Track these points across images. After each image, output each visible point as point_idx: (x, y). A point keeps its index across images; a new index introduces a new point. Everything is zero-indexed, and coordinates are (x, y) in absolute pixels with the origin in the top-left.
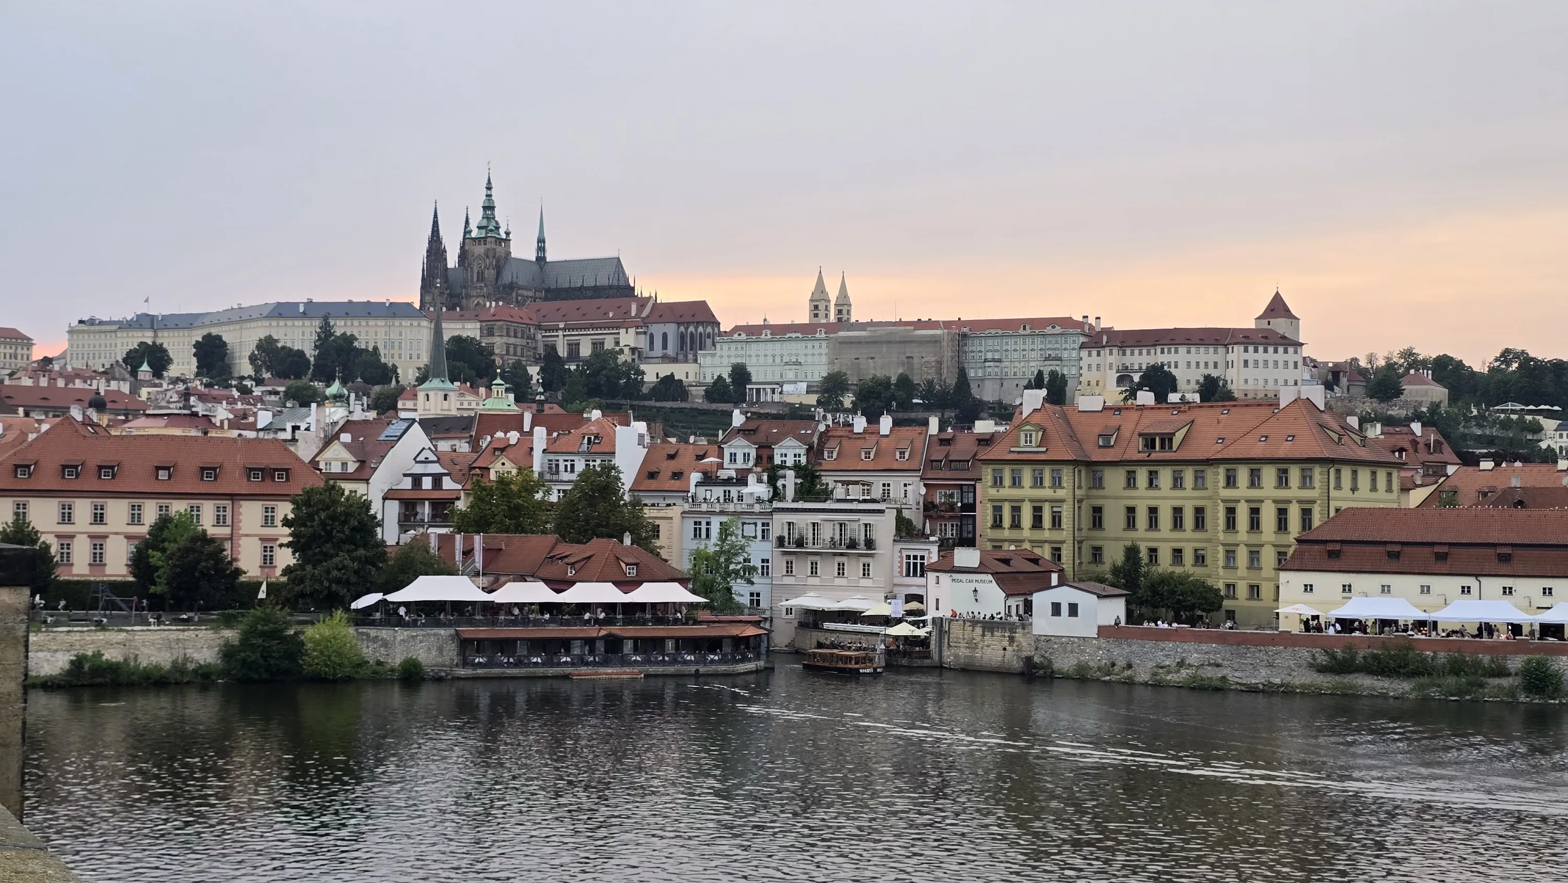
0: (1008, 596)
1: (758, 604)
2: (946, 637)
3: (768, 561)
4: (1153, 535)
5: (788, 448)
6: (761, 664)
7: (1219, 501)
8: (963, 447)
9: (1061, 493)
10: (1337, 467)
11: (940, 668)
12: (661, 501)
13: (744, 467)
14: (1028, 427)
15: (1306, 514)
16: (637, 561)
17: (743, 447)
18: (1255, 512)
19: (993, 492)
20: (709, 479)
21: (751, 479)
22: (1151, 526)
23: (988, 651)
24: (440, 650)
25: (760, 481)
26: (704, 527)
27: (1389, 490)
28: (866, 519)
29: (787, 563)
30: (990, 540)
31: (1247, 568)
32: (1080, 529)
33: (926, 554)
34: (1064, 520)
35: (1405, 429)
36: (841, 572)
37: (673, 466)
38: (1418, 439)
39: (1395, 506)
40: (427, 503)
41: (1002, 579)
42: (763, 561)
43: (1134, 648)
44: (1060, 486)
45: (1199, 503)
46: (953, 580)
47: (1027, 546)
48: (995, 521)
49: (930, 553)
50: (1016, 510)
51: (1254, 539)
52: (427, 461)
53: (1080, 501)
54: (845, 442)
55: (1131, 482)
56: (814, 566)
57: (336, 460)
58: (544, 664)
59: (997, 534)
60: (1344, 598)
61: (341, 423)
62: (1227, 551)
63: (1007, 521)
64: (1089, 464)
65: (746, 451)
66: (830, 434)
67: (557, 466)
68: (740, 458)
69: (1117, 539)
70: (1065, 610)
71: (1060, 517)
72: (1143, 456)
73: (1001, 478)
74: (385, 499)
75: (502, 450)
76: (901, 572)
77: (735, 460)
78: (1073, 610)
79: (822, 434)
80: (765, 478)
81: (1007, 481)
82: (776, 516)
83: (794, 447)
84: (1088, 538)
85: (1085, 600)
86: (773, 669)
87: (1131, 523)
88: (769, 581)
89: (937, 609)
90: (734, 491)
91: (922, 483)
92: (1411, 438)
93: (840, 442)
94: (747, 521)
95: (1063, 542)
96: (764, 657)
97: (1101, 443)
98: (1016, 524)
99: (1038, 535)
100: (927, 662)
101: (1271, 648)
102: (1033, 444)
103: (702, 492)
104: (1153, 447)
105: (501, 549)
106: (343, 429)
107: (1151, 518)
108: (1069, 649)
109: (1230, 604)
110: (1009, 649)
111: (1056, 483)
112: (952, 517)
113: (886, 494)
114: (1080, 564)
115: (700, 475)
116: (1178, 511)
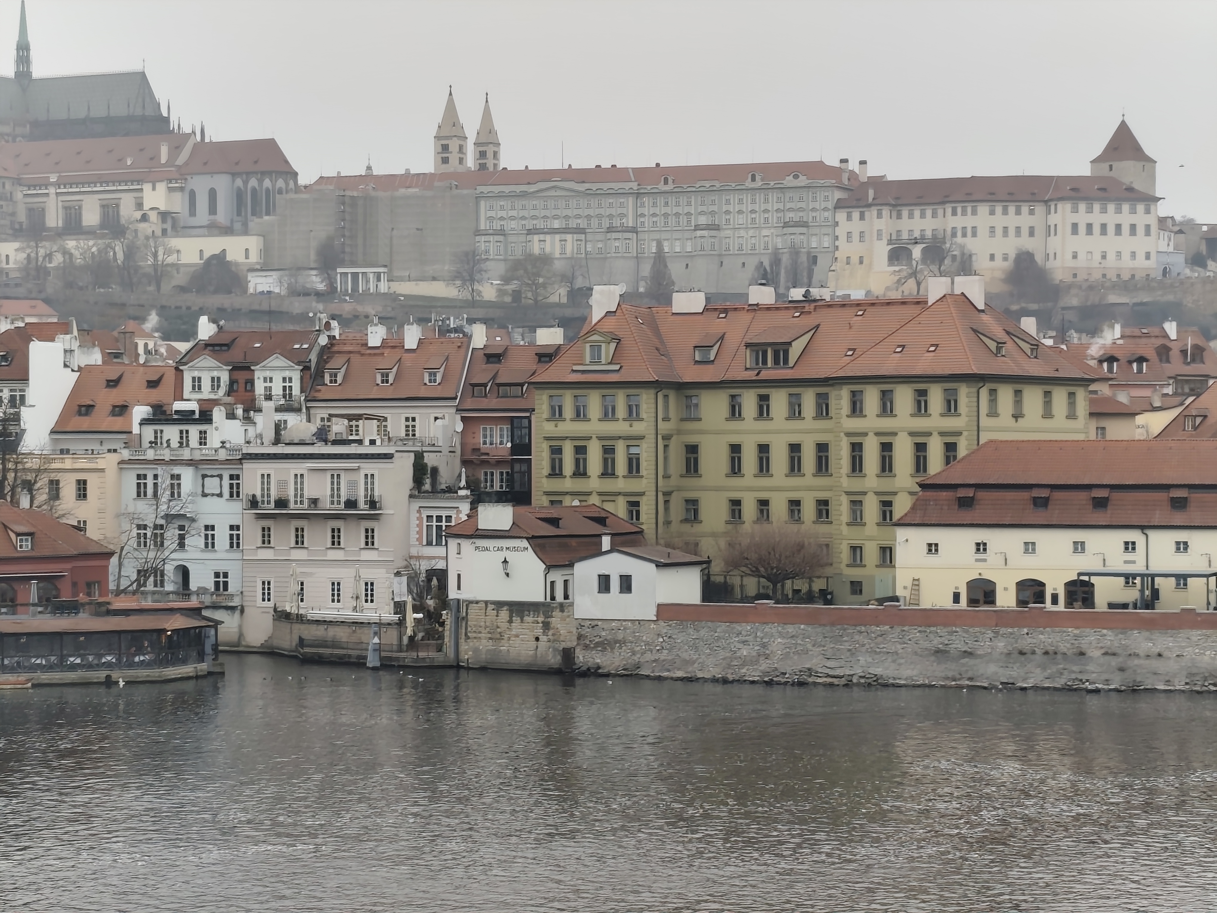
0: (549, 568)
1: (226, 588)
2: (464, 625)
3: (238, 528)
4: (764, 482)
5: (274, 368)
6: (203, 667)
7: (842, 434)
9: (638, 428)
10: (993, 386)
11: (457, 667)
12: (96, 447)
13: (212, 396)
14: (595, 337)
15: (950, 448)
16: (31, 530)
17: (210, 369)
18: (886, 447)
19: (550, 428)
20: (159, 415)
21: (218, 414)
22: (761, 470)
23: (516, 642)
25: (231, 415)
26: (150, 481)
27: (1071, 416)
28: (368, 467)
29: (263, 529)
30: (547, 494)
31: (878, 524)
32: (666, 477)
33: (453, 513)
34: (643, 465)
35: (1155, 331)
36: (336, 541)
37: (115, 396)
38: (1170, 345)
39: (1081, 437)
41: (541, 547)
42: (232, 528)
43: (703, 632)
44: (638, 417)
45: (823, 438)
46: (477, 548)
47: (594, 500)
48: (553, 468)
49: (459, 512)
50: (581, 451)
51: (886, 485)
53: (666, 438)
54: (355, 358)
55: (735, 412)
56: (299, 534)
59: (556, 484)
60: (977, 560)
62: (853, 502)
63: (568, 466)
64: (680, 387)
65: (215, 374)
66: (336, 349)
68: (206, 384)
69: (717, 489)
70: (615, 584)
71: (638, 460)
72: (751, 375)
73: (560, 407)
76: (420, 540)
77: (200, 388)
78: (626, 584)
79: (324, 349)
80: (239, 412)
81: (568, 412)
82: (248, 466)
83: (282, 369)
84: (679, 489)
85: (641, 570)
86: (222, 674)
87: (735, 468)
88: (237, 555)
89: (459, 588)
90: (194, 431)
91: (458, 417)
92: (1159, 342)
93: (348, 360)
94: (209, 473)
95: (642, 494)
96: (209, 658)
97: (697, 358)
98: (580, 472)
99: (609, 485)
100: (439, 661)
101: (874, 628)
102: (603, 361)
103: (149, 433)
104: (765, 362)
107: (761, 459)
108: (620, 636)
109: (855, 573)
110: (543, 638)
111: (633, 413)
112: (499, 463)
113: (410, 431)
114: (668, 523)
115: (148, 409)
116: (795, 448)
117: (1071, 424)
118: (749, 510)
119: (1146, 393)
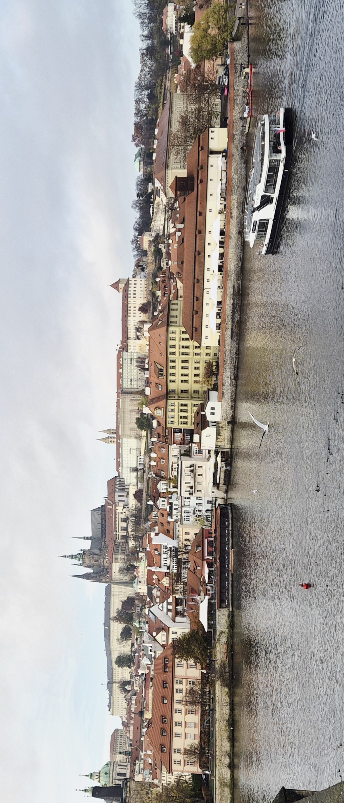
0: (208, 426)
1: (211, 501)
2: (221, 446)
3: (197, 498)
4: (190, 375)
5: (160, 488)
6: (229, 508)
7: (180, 357)
8: (160, 430)
9: (176, 404)
10: (169, 322)
11: (231, 448)
12: (177, 530)
13: (166, 502)
14: (155, 413)
15: (183, 332)
16: (196, 546)
18: (183, 347)
19: (176, 424)
20: (170, 514)
21: (170, 501)
22: (187, 376)
23: (226, 435)
24: (223, 615)
25: (171, 498)
26: (186, 518)
27: (177, 304)
28: (184, 467)
29: (197, 492)
30: (191, 425)
31: (201, 349)
32: (188, 398)
33: (195, 448)
34: (185, 403)
36: (200, 475)
37: (165, 524)
39: (182, 302)
40: (177, 608)
41: (203, 428)
43: (224, 391)
44: (174, 404)
45: (180, 361)
46: (203, 443)
47: (193, 414)
48: (185, 424)
49: (195, 446)
50: (181, 417)
51: (191, 347)
52: (163, 607)
55: (173, 381)
56: (199, 484)
57: (161, 638)
58: (228, 582)
59: (189, 423)
60: (210, 328)
61: (149, 635)
62: (195, 355)
63: (185, 420)
64: (167, 394)
65: (161, 501)
66: (156, 473)
67: (165, 563)
68: (163, 503)
69: (191, 386)
70: (213, 411)
72: (165, 377)
74: (175, 622)
75: (159, 581)
76: (201, 455)
77: (164, 505)
78: (213, 409)
79: (156, 476)
80: (170, 496)
81: (172, 420)
82: (182, 495)
83: (160, 485)
84: (191, 395)
85: (209, 405)
86: (231, 504)
87: (186, 382)
88: (203, 498)
89: (212, 447)
90: (174, 507)
91: (173, 445)
92: (161, 283)
93: (159, 470)
94: (184, 504)
95: (192, 403)
96: (227, 507)
97: (161, 390)
98: (186, 417)
99: (189, 411)
100: (229, 453)
102: (161, 411)
103: (174, 517)
104: (162, 374)
105: (192, 588)
106: (152, 635)
107: (185, 376)
108: (225, 410)
109: (212, 355)
110: (225, 428)
111: (173, 405)
112: (184, 436)
113: (175, 456)
114: (199, 398)
115: (169, 517)
116: (182, 368)
117: (179, 304)
118: (197, 379)
119: (172, 286)
